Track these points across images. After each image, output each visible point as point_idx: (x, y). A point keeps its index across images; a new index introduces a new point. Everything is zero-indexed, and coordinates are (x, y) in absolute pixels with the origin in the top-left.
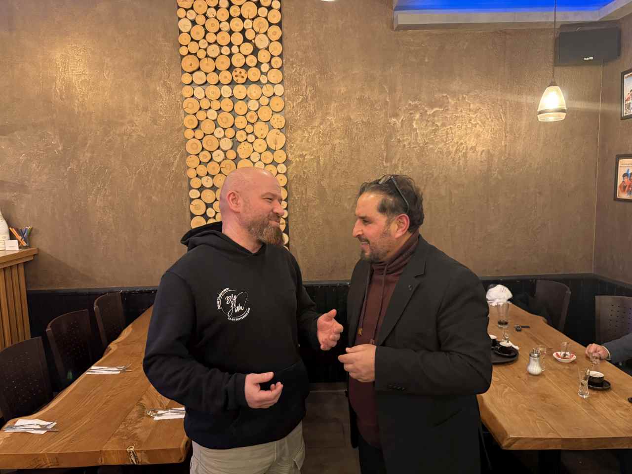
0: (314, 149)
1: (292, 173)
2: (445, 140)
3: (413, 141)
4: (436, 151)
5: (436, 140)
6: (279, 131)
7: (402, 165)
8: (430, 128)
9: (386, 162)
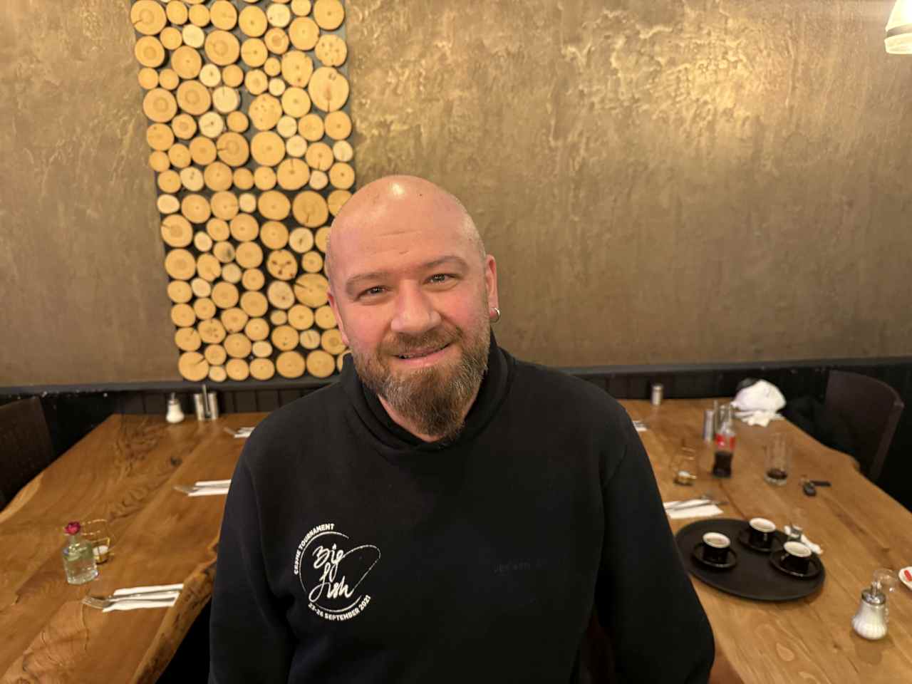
0: (410, 110)
1: (364, 161)
2: (673, 94)
3: (611, 95)
4: (654, 117)
5: (656, 95)
6: (334, 71)
7: (587, 144)
8: (645, 69)
9: (556, 138)
